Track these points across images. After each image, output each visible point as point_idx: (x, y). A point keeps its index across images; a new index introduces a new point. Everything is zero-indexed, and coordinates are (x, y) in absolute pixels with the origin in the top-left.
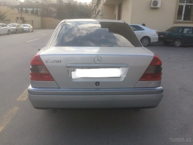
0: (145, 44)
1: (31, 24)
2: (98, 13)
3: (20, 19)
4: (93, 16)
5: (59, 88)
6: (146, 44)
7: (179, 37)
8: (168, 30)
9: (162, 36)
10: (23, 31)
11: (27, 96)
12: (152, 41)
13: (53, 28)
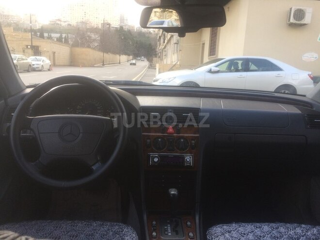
1: (48, 58)
3: (31, 48)
4: (160, 48)
10: (30, 69)
13: (91, 66)
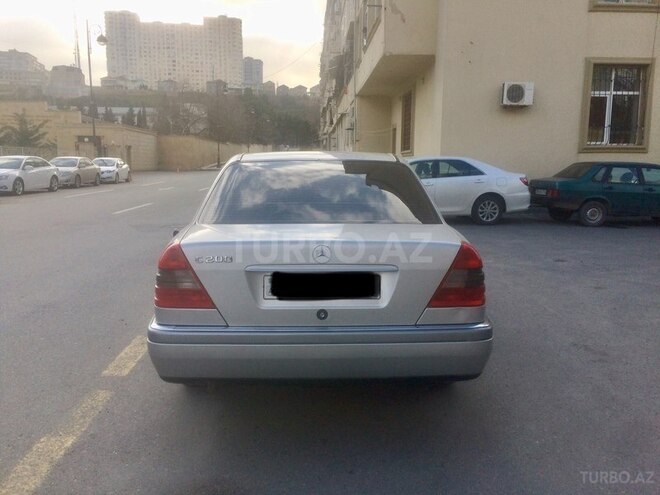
0: (488, 218)
1: (122, 158)
2: (340, 121)
3: (90, 141)
4: (325, 131)
5: (227, 326)
6: (492, 217)
7: (597, 196)
8: (560, 175)
9: (543, 192)
10: (98, 181)
11: (145, 349)
12: (510, 208)
13: (195, 170)
